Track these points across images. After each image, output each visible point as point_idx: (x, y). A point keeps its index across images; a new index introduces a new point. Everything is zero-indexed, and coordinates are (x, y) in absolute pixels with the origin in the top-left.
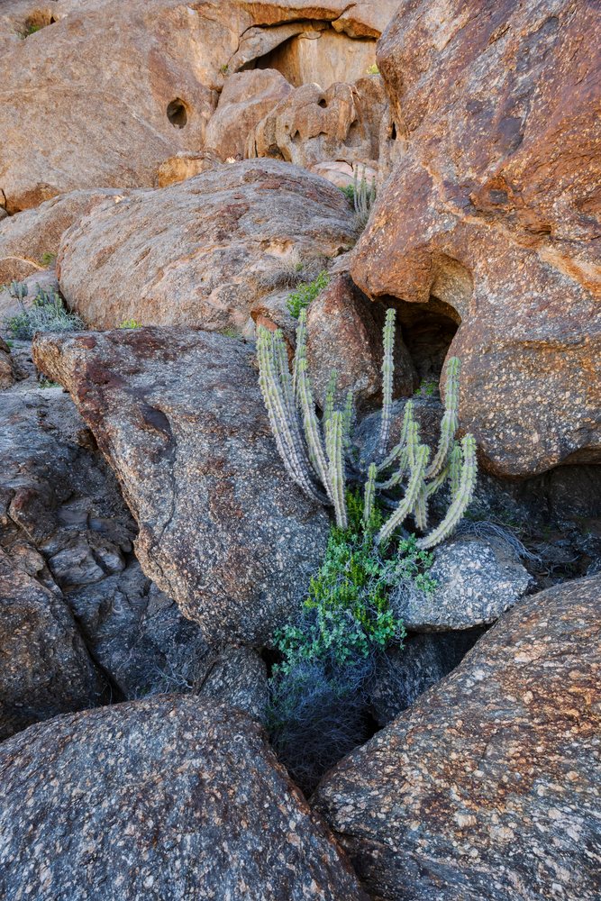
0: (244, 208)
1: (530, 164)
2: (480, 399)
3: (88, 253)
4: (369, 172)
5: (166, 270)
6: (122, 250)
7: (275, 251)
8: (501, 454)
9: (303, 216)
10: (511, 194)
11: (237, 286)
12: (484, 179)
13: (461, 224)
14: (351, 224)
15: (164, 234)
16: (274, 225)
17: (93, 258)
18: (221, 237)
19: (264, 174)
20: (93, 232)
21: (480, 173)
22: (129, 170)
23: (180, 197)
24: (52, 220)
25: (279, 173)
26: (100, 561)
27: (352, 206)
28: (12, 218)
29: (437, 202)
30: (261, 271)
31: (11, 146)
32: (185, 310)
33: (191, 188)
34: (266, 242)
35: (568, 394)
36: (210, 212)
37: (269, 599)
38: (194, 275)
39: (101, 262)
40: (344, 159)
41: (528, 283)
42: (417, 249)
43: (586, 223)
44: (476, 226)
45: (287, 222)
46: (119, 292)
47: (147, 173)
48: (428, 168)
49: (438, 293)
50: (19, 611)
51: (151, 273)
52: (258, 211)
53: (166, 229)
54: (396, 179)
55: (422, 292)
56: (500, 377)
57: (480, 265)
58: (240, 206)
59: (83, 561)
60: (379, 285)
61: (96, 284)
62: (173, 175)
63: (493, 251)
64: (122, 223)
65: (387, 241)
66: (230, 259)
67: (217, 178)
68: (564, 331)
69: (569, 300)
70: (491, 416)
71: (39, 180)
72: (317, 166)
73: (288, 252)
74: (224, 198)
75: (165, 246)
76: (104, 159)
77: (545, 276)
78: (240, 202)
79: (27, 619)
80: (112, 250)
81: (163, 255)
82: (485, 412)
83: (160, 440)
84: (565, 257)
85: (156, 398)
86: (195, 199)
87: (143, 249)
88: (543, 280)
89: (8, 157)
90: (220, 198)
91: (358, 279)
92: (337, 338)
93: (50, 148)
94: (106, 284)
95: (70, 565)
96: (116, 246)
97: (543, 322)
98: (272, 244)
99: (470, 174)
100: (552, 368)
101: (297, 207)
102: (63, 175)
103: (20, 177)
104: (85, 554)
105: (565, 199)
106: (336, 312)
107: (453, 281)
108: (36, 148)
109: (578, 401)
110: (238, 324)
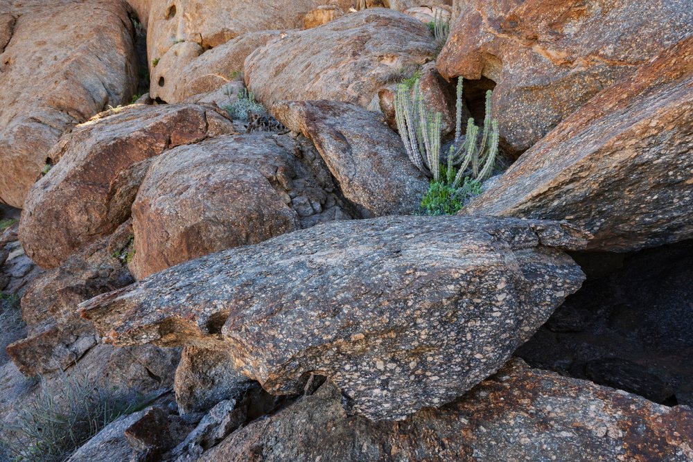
0: (367, 37)
1: (527, 9)
2: (505, 117)
3: (268, 68)
4: (445, 13)
5: (321, 75)
6: (292, 64)
7: (387, 62)
8: (515, 141)
9: (403, 41)
10: (519, 23)
11: (364, 82)
12: (507, 16)
13: (496, 38)
14: (433, 45)
15: (318, 54)
16: (386, 47)
17: (272, 71)
18: (354, 54)
19: (378, 18)
20: (270, 56)
21: (506, 13)
22: (280, 18)
23: (326, 33)
24: (237, 51)
25: (387, 16)
26: (311, 205)
27: (433, 34)
28: (211, 50)
29: (484, 28)
30: (378, 74)
31: (208, 7)
32: (333, 97)
33: (332, 27)
34: (381, 57)
35: (545, 109)
36: (347, 41)
37: (403, 205)
38: (338, 77)
39: (278, 72)
40: (426, 5)
41: (528, 62)
42: (474, 51)
43: (552, 34)
44: (503, 38)
45: (394, 45)
46: (291, 88)
47: (291, 19)
48: (480, 12)
49: (485, 74)
50: (282, 219)
51: (312, 77)
52: (376, 39)
53: (319, 52)
54: (463, 17)
55: (477, 74)
56: (514, 105)
57: (505, 57)
58: (365, 36)
59: (305, 203)
60: (454, 72)
61: (275, 85)
62: (315, 20)
63: (512, 49)
64: (290, 49)
65: (458, 49)
66: (360, 67)
67: (349, 21)
68: (542, 81)
69: (546, 68)
70: (510, 124)
71: (223, 27)
72: (408, 10)
73: (395, 61)
74: (354, 32)
75: (320, 61)
76: (264, 12)
77: (536, 59)
78: (365, 34)
79: (284, 223)
80: (284, 66)
81: (320, 66)
82: (507, 122)
83: (343, 145)
84: (543, 49)
85: (338, 128)
86: (336, 34)
87: (306, 63)
88: (535, 61)
89: (205, 13)
90: (353, 32)
91: (442, 70)
92: (429, 103)
93: (231, 6)
94: (282, 85)
95: (300, 204)
96: (287, 63)
97: (534, 78)
98: (385, 58)
99: (501, 14)
100: (538, 99)
101: (399, 36)
102: (238, 23)
103: (212, 25)
104: (306, 200)
105: (544, 23)
106: (429, 89)
107: (494, 67)
108: (222, 7)
109: (550, 112)
110: (364, 105)
